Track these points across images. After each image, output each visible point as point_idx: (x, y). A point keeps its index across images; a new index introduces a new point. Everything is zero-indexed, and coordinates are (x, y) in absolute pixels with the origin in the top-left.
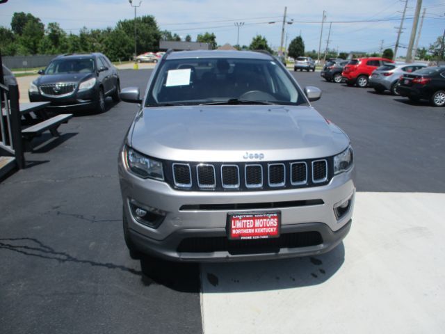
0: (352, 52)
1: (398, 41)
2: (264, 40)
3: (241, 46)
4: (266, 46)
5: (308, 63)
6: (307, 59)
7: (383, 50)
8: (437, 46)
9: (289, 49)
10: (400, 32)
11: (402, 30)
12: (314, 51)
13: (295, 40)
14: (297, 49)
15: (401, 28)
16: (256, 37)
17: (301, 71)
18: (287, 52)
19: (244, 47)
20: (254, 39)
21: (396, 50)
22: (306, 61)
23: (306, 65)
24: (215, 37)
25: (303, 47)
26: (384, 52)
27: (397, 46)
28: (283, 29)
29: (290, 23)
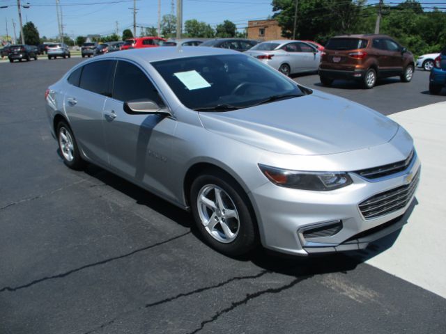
1: (135, 21)
5: (62, 49)
6: (60, 45)
8: (164, 24)
10: (135, 13)
11: (136, 11)
14: (30, 36)
15: (135, 9)
17: (55, 58)
21: (135, 30)
22: (58, 47)
23: (61, 52)
26: (124, 33)
27: (134, 26)
28: (20, 14)
29: (28, 7)
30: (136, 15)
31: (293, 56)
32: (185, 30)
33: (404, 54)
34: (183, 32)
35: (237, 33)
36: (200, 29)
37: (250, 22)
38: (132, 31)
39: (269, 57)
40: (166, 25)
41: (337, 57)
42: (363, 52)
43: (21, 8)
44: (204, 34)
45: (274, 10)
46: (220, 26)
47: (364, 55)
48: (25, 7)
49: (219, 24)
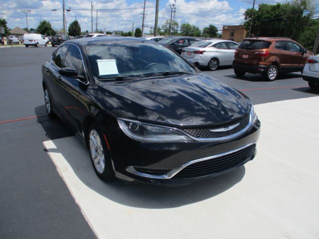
0: (114, 31)
1: (143, 23)
2: (49, 23)
3: (29, 29)
4: (51, 28)
7: (135, 30)
9: (69, 30)
11: (145, 16)
12: (87, 32)
13: (73, 23)
14: (75, 30)
15: (144, 14)
16: (42, 21)
18: (68, 32)
19: (32, 30)
20: (41, 23)
21: (143, 29)
24: (6, 23)
25: (80, 29)
27: (143, 26)
28: (64, 15)
29: (69, 11)
30: (145, 18)
31: (221, 52)
32: (181, 30)
33: (305, 54)
34: (179, 32)
35: (218, 34)
36: (191, 30)
37: (224, 26)
38: (141, 29)
39: (202, 53)
40: (168, 26)
41: (246, 54)
42: (266, 52)
43: (65, 11)
44: (194, 33)
45: (246, 19)
46: (206, 28)
47: (267, 54)
48: (68, 10)
49: (206, 27)
